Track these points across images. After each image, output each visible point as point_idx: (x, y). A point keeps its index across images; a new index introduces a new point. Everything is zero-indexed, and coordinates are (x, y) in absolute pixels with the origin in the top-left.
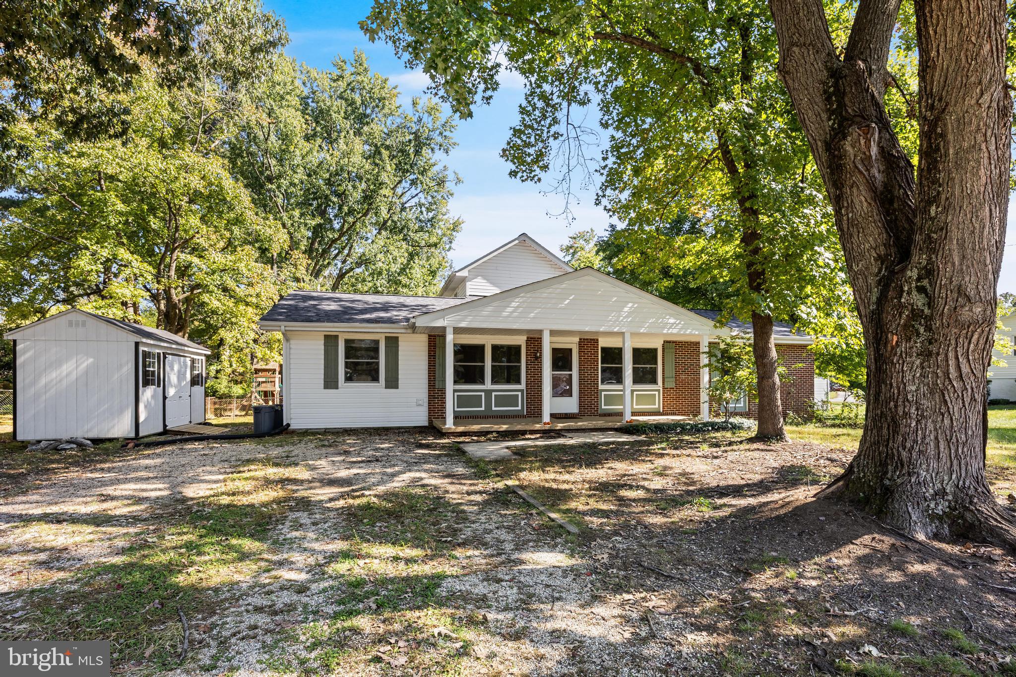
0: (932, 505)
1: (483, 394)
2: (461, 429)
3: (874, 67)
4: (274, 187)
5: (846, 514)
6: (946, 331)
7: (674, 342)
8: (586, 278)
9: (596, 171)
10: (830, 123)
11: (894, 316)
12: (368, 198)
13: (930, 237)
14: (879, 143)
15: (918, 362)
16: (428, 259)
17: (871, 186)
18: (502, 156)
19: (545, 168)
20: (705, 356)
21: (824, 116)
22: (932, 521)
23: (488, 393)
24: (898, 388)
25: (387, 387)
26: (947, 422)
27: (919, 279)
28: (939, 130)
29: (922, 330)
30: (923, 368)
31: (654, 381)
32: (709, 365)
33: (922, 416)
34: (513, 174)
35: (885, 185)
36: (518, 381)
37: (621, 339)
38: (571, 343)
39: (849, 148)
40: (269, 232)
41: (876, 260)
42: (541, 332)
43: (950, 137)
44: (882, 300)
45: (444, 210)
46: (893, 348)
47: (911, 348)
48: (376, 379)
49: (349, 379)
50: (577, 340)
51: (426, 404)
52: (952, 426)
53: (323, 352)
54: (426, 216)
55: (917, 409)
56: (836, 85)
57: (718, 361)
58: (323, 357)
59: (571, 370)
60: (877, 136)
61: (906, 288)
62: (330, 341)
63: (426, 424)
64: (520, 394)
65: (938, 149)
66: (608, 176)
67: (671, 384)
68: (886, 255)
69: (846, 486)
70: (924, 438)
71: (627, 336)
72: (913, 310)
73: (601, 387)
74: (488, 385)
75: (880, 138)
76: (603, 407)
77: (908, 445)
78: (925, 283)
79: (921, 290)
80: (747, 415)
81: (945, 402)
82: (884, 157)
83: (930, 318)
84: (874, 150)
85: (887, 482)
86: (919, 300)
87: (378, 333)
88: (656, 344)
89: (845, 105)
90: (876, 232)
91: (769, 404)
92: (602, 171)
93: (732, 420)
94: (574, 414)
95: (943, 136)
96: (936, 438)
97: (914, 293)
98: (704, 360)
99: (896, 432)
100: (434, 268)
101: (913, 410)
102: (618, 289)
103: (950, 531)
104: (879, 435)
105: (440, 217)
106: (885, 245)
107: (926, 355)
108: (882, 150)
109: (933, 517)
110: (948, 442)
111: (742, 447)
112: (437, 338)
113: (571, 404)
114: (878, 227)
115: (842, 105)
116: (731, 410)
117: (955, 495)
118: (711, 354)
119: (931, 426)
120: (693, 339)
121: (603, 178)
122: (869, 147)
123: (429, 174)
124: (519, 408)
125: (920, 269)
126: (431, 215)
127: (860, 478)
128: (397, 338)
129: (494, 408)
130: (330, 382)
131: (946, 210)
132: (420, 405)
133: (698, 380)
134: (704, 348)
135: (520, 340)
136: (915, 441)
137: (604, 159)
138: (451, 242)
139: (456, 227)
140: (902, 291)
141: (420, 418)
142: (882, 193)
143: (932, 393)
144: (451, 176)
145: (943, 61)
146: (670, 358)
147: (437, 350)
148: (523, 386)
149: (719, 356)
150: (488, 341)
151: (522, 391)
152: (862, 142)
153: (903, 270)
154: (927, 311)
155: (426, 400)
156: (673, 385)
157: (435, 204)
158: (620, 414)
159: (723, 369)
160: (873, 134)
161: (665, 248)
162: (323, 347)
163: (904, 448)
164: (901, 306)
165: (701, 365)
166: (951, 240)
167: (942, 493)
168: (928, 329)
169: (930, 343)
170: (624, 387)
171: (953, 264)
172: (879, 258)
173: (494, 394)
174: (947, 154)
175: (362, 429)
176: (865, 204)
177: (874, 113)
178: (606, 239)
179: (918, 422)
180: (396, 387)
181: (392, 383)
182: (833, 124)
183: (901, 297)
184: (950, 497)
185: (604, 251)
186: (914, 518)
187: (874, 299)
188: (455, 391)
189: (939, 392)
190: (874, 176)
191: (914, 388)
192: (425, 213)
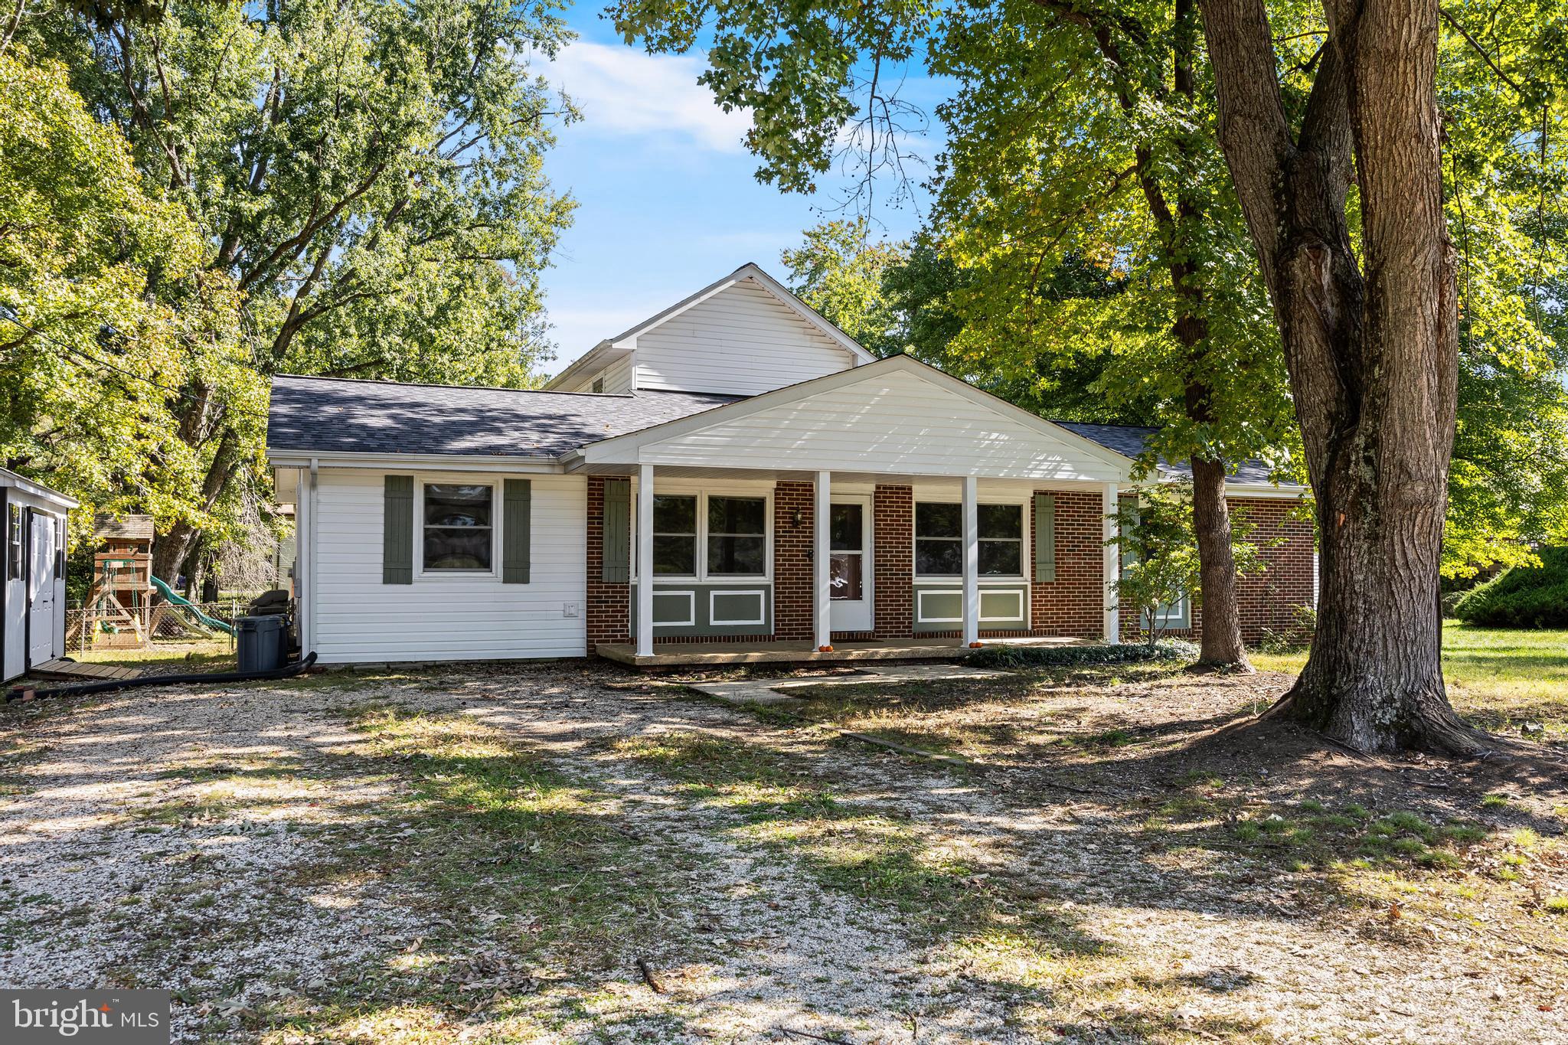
0: (1379, 715)
1: (692, 594)
2: (667, 659)
3: (1333, 158)
4: (179, 130)
5: (1289, 731)
6: (1389, 511)
7: (1052, 494)
8: (897, 374)
9: (923, 185)
10: (1280, 229)
11: (1341, 490)
12: (376, 154)
13: (1375, 403)
14: (1332, 269)
15: (1365, 546)
16: (493, 287)
17: (1323, 324)
18: (747, 144)
19: (823, 166)
20: (1113, 522)
21: (1273, 218)
22: (1378, 732)
23: (702, 591)
24: (1345, 577)
25: (508, 579)
26: (1394, 616)
27: (1366, 449)
28: (1379, 284)
29: (1369, 509)
30: (1370, 554)
31: (1015, 569)
32: (1119, 540)
33: (1370, 610)
34: (764, 176)
35: (1340, 322)
36: (759, 570)
37: (960, 488)
38: (862, 495)
39: (1298, 272)
40: (164, 228)
41: (1326, 418)
42: (813, 475)
43: (1389, 294)
44: (1330, 469)
45: (537, 181)
46: (1340, 529)
47: (1359, 529)
48: (485, 564)
49: (432, 561)
50: (871, 488)
51: (583, 615)
52: (1399, 622)
53: (382, 510)
54: (494, 190)
55: (1365, 602)
56: (1286, 180)
57: (1136, 532)
58: (382, 520)
59: (859, 547)
60: (1329, 259)
61: (1353, 458)
62: (397, 487)
63: (582, 653)
64: (762, 593)
65: (1378, 305)
66: (942, 195)
67: (1047, 575)
68: (1338, 413)
69: (1294, 702)
70: (1372, 636)
71: (972, 484)
72: (1361, 484)
73: (917, 580)
74: (702, 576)
75: (1333, 263)
76: (920, 620)
77: (1356, 645)
78: (1372, 453)
79: (1368, 461)
80: (1189, 635)
81: (1392, 593)
82: (1337, 287)
83: (1376, 495)
84: (1326, 279)
85: (1335, 692)
86: (1366, 473)
87: (492, 474)
88: (1022, 498)
89: (1296, 212)
90: (1327, 383)
91: (1219, 608)
92: (934, 187)
93: (1160, 643)
94: (865, 633)
95: (1382, 291)
96: (1384, 636)
97: (1362, 464)
98: (1111, 530)
99: (1343, 630)
100: (508, 309)
101: (1360, 604)
102: (955, 396)
103: (1397, 743)
104: (1328, 635)
105: (529, 194)
106: (1336, 400)
107: (1374, 538)
108: (1335, 278)
109: (1381, 728)
110: (1396, 640)
111: (1174, 681)
112: (607, 483)
113: (860, 615)
114: (1329, 376)
115: (1292, 210)
116: (1158, 626)
117: (1403, 701)
118: (1122, 519)
119: (1378, 622)
120: (1089, 490)
121: (936, 199)
122: (1320, 275)
123: (510, 100)
124: (762, 622)
125: (1368, 437)
126: (508, 186)
127: (1308, 691)
128: (528, 482)
129: (713, 622)
130: (396, 572)
131: (1388, 373)
132: (571, 616)
133: (1098, 569)
134: (1110, 506)
135: (765, 489)
136: (1363, 641)
137: (940, 169)
138: (546, 250)
139: (560, 213)
140: (1350, 461)
141: (570, 640)
142: (1336, 332)
143: (1380, 583)
144: (555, 104)
145: (1380, 211)
146: (1047, 524)
147: (606, 504)
148: (768, 579)
149: (1138, 521)
150: (703, 491)
151: (766, 588)
152: (1313, 267)
153: (1351, 436)
154: (1373, 487)
155: (583, 606)
156: (1052, 578)
157: (515, 161)
158: (957, 634)
159: (1144, 546)
160: (1324, 259)
161: (1042, 319)
162: (382, 500)
163: (1351, 648)
164: (1348, 479)
165: (1105, 539)
166: (1393, 408)
167: (1389, 700)
168: (1375, 508)
169: (1377, 525)
170: (966, 581)
171: (1395, 435)
172: (1330, 416)
173: (713, 593)
174: (1386, 313)
175: (458, 663)
176: (1315, 346)
177: (1329, 227)
178: (904, 265)
179: (1366, 617)
180: (525, 580)
181: (518, 571)
182: (1283, 232)
183: (1348, 468)
184: (1398, 705)
185: (901, 288)
186: (1357, 728)
187: (1324, 467)
188: (656, 588)
189: (1385, 581)
190: (1326, 311)
191: (1361, 577)
192: (494, 183)
